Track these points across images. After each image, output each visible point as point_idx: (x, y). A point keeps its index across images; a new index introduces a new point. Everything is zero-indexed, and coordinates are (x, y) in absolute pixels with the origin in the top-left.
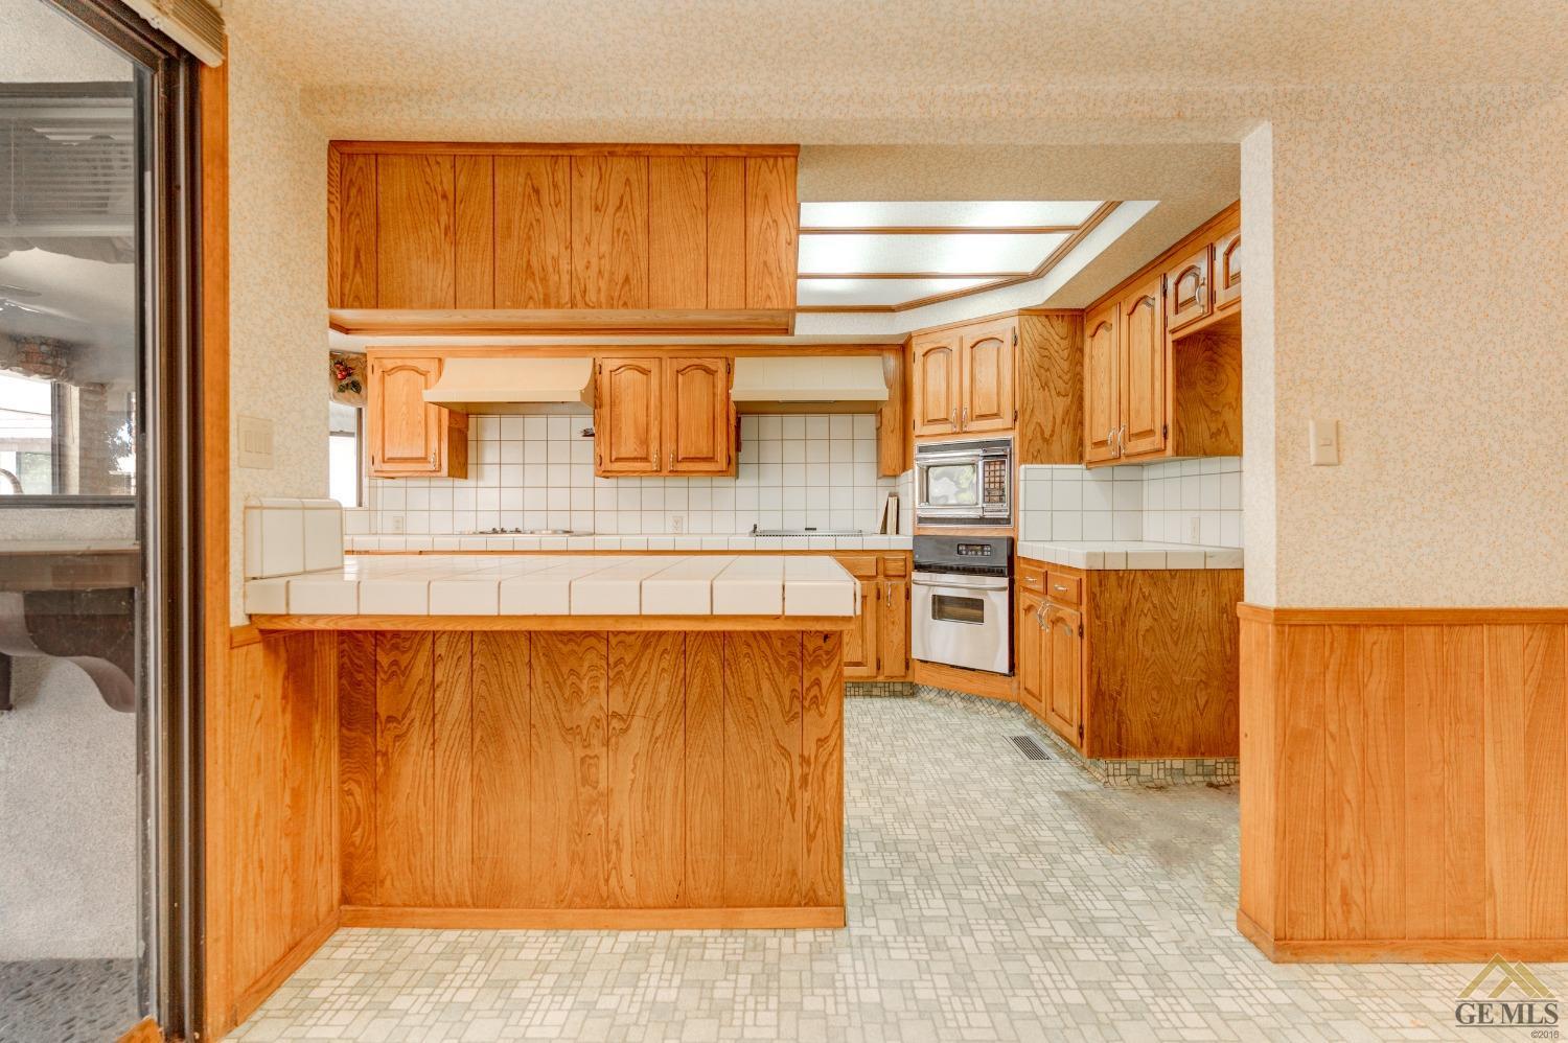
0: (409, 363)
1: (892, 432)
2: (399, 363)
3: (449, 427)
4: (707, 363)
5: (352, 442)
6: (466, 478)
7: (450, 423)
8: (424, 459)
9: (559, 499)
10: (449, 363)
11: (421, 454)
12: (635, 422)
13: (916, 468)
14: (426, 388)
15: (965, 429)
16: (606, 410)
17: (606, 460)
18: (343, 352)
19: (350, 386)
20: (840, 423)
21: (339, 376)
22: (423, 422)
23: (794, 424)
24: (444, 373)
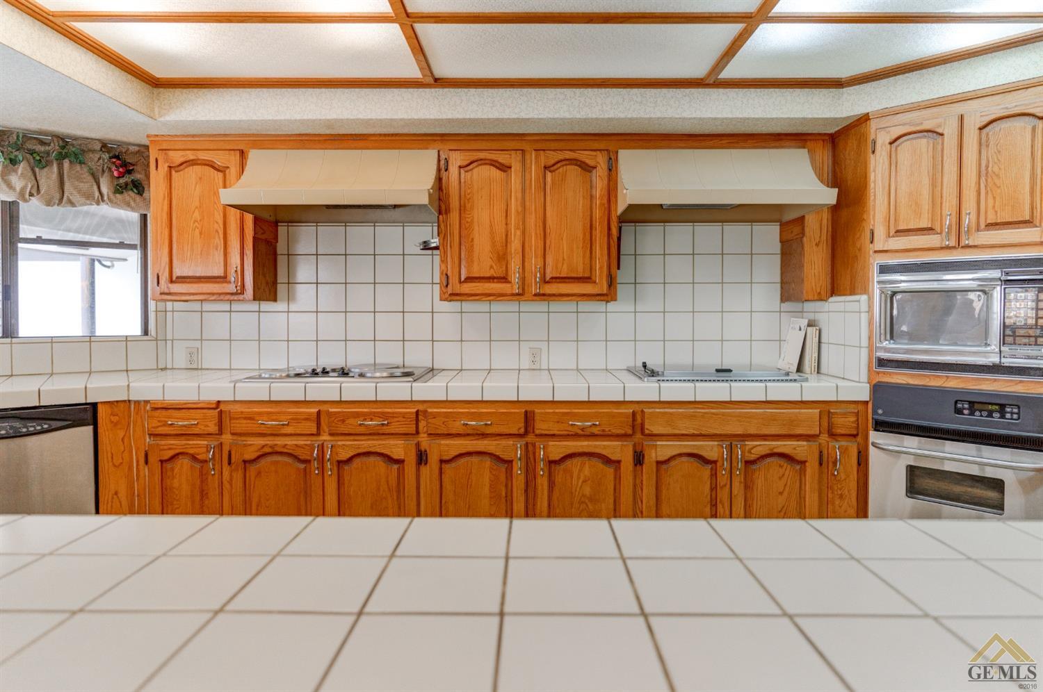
0: (203, 156)
1: (817, 245)
2: (190, 156)
3: (254, 238)
4: (585, 156)
5: (134, 256)
6: (275, 300)
7: (255, 233)
8: (224, 279)
9: (389, 326)
10: (254, 155)
11: (218, 271)
12: (492, 233)
13: (877, 293)
14: (225, 187)
15: (964, 242)
16: (454, 216)
17: (454, 280)
18: (120, 144)
19: (130, 186)
20: (737, 233)
21: (116, 174)
22: (221, 233)
23: (679, 234)
24: (247, 169)
